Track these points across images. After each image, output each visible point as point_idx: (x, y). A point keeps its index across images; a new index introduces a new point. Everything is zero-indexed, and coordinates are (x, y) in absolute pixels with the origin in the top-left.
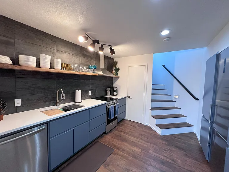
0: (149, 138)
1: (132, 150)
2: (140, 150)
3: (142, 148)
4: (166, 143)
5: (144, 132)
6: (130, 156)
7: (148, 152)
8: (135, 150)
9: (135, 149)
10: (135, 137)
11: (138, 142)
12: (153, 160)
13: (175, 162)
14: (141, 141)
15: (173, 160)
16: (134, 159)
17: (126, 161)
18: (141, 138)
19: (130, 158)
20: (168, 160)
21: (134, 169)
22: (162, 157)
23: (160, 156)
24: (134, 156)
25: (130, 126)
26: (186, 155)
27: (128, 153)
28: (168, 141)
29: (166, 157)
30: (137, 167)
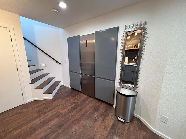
0: (48, 107)
1: (53, 126)
2: (57, 119)
3: (54, 117)
4: (60, 100)
5: (37, 107)
6: (57, 131)
7: (61, 114)
8: (54, 124)
9: (52, 123)
10: (36, 118)
11: (46, 118)
12: (70, 114)
13: (75, 103)
14: (46, 114)
15: (74, 103)
16: (63, 127)
17: (62, 136)
18: (43, 113)
19: (60, 131)
20: (73, 105)
21: (72, 130)
22: (70, 107)
23: (68, 108)
24: (60, 126)
25: (9, 118)
26: (74, 96)
27: (54, 132)
28: (59, 98)
29: (71, 105)
30: (71, 127)
